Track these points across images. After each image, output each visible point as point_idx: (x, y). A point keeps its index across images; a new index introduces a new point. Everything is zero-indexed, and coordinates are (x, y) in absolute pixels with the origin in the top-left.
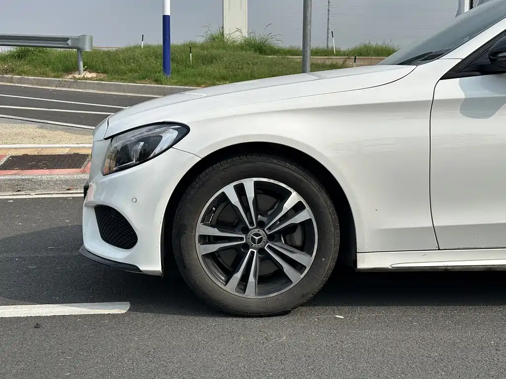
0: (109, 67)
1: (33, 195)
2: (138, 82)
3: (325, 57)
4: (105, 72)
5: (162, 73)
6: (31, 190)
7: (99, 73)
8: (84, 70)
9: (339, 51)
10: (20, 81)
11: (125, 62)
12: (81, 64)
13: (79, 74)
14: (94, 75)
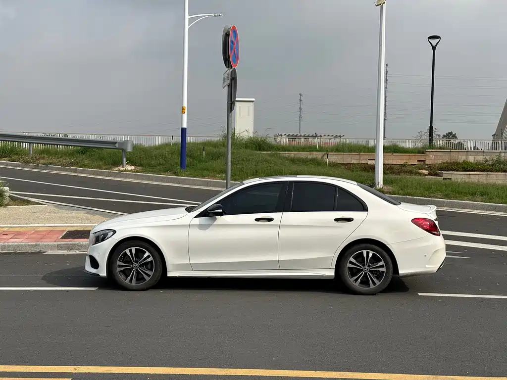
0: (145, 162)
1: (78, 252)
2: (163, 174)
3: (308, 153)
4: (141, 165)
5: (179, 167)
6: (77, 250)
7: (137, 166)
8: (126, 164)
9: (322, 148)
10: (82, 172)
11: (156, 157)
12: (125, 159)
13: (123, 167)
14: (133, 168)
